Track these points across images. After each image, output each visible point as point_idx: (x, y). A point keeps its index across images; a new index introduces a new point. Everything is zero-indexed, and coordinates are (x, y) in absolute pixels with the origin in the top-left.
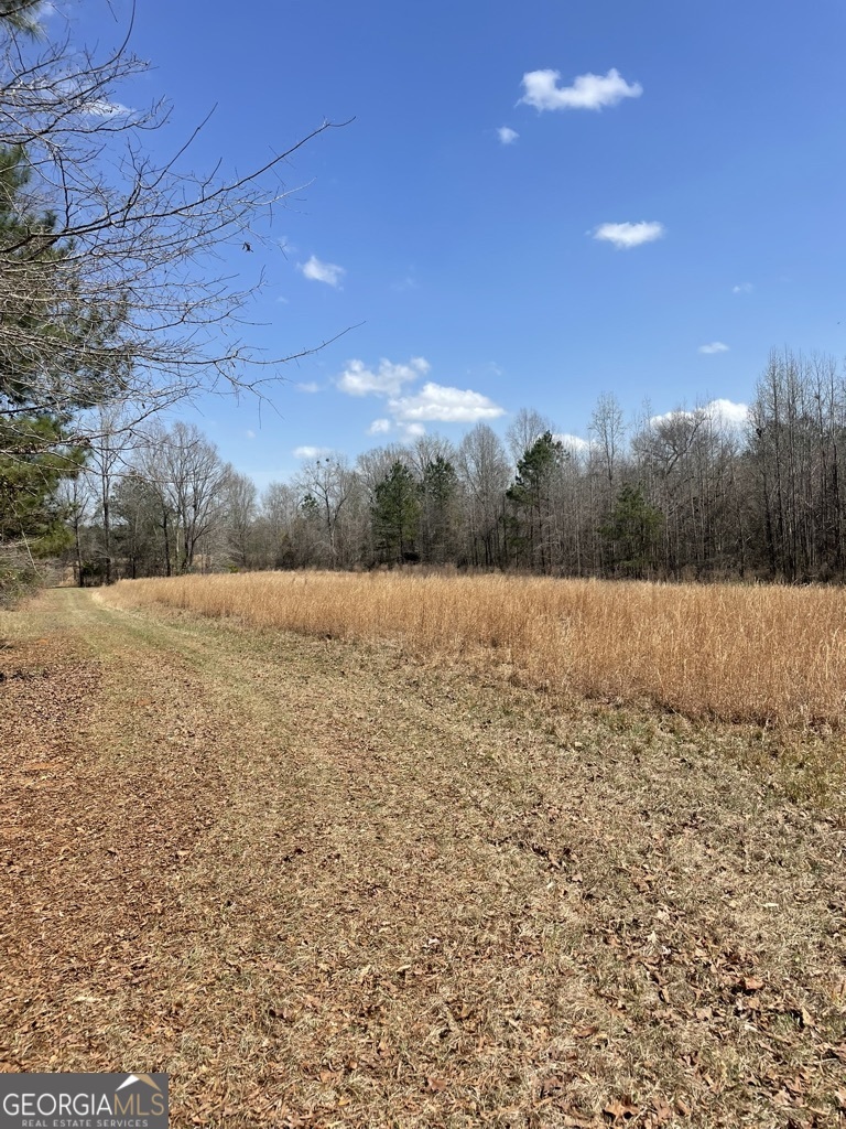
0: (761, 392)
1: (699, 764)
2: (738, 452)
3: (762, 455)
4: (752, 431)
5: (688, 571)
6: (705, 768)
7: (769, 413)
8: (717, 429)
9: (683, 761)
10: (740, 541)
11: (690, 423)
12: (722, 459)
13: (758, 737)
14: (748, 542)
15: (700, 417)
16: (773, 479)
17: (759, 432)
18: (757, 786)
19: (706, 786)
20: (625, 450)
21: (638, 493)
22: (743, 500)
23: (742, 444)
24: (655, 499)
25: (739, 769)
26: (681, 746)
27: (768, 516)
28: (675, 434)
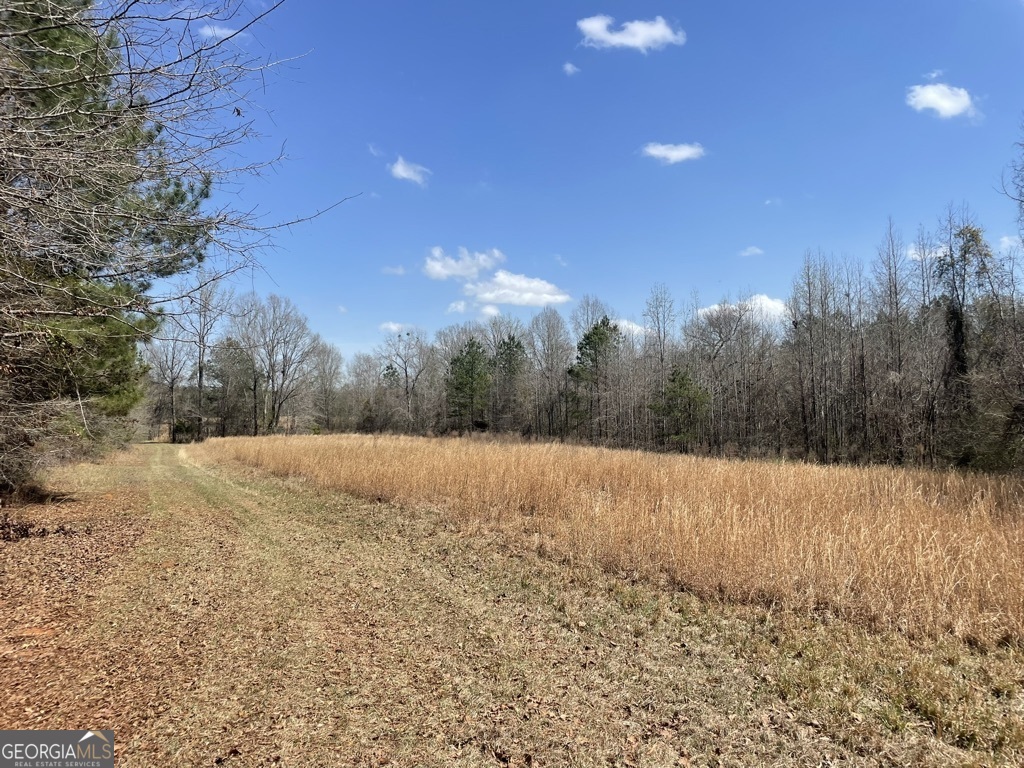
0: (797, 288)
1: (698, 649)
2: (778, 342)
3: (798, 344)
4: (789, 324)
5: (730, 447)
6: (702, 655)
7: (803, 308)
8: (758, 319)
9: (683, 646)
10: (778, 421)
11: (735, 314)
12: (762, 347)
13: (762, 621)
14: (785, 422)
15: (744, 309)
16: (807, 366)
17: (795, 324)
18: (750, 679)
19: (699, 676)
20: (676, 336)
21: (686, 374)
22: (780, 386)
23: (780, 335)
24: (702, 382)
25: (737, 657)
26: (684, 629)
27: (803, 400)
28: (721, 323)
